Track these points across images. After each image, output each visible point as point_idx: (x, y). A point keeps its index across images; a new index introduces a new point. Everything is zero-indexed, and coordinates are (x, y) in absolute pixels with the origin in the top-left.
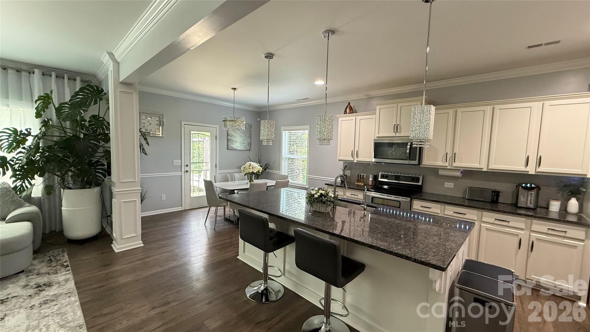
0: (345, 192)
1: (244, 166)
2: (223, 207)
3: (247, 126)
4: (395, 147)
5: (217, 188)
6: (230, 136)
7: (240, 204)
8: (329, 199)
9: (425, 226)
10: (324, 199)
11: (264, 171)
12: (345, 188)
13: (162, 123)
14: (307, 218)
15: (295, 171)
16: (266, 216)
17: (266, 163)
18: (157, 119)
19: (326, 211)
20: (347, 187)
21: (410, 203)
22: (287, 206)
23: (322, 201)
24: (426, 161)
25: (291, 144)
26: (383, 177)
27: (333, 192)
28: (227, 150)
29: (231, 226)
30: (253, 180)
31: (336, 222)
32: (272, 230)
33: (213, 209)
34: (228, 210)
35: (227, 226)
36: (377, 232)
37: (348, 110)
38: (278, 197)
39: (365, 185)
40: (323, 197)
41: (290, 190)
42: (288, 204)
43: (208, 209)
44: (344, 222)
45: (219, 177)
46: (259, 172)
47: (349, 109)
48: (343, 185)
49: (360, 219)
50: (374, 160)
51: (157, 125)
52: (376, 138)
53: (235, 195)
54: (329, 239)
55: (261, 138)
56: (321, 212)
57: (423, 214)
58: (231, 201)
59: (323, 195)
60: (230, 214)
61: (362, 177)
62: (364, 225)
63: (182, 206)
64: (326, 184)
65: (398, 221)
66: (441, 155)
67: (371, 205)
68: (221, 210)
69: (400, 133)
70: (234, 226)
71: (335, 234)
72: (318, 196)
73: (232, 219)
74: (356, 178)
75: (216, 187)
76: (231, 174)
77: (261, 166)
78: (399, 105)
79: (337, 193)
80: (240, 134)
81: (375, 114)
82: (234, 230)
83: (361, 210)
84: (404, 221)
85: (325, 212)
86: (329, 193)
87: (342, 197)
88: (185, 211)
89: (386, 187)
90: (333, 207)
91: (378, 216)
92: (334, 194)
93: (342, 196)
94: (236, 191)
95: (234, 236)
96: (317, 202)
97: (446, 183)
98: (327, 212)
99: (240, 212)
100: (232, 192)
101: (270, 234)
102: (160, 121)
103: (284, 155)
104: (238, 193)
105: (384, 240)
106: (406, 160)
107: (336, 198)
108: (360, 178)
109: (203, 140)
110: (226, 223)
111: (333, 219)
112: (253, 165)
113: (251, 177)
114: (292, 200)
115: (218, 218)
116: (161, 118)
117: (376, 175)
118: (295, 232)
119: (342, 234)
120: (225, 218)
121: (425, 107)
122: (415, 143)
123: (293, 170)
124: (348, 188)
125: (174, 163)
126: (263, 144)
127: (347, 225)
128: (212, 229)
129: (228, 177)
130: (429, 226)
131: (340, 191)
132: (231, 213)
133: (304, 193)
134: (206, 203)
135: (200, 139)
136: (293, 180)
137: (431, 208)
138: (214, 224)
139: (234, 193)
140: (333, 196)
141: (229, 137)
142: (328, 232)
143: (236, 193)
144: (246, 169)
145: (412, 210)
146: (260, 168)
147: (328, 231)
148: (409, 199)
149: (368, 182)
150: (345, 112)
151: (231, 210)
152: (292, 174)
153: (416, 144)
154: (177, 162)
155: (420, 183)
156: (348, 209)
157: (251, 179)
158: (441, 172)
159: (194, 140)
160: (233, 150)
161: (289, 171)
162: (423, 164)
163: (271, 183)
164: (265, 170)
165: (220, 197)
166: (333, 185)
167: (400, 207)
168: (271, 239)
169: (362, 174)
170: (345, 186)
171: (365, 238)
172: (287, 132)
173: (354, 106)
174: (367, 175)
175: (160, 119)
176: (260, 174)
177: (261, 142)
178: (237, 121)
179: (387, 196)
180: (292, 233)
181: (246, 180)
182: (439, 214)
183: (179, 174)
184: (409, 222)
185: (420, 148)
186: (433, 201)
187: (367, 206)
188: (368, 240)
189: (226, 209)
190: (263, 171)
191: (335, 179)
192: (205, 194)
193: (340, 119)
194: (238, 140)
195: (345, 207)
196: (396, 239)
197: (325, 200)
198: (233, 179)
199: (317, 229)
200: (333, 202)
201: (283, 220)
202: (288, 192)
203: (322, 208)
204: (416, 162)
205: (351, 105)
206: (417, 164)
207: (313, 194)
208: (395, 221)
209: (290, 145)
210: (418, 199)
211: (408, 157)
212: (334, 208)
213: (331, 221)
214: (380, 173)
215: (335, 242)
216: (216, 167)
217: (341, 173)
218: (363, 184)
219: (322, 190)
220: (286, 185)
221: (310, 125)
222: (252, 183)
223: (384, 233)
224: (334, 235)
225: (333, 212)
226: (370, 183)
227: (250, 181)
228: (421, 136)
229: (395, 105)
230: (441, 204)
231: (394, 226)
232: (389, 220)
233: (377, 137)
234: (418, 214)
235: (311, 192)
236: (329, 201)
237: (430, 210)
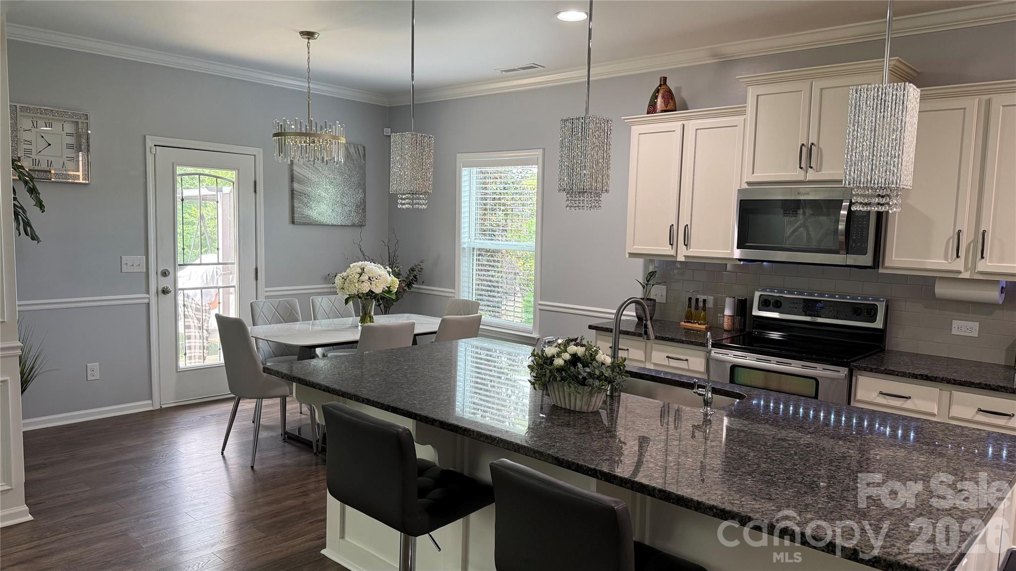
0: (648, 351)
1: (345, 274)
2: (278, 400)
3: (352, 150)
4: (804, 214)
5: (260, 342)
6: (300, 182)
7: (327, 389)
8: (597, 372)
9: (888, 452)
10: (583, 371)
11: (406, 288)
12: (648, 339)
13: (84, 141)
14: (534, 428)
15: (500, 290)
16: (408, 424)
17: (412, 265)
18: (69, 128)
19: (589, 406)
20: (652, 336)
21: (846, 382)
22: (475, 393)
23: (577, 377)
24: (895, 257)
25: (488, 207)
26: (765, 304)
27: (609, 352)
28: (291, 227)
29: (305, 457)
30: (371, 318)
31: (620, 440)
32: (424, 467)
33: (247, 406)
34: (296, 408)
35: (292, 457)
36: (744, 470)
37: (659, 101)
38: (448, 366)
39: (707, 329)
40: (580, 365)
41: (486, 345)
42: (479, 386)
43: (230, 406)
44: (643, 441)
45: (265, 308)
46: (389, 291)
47: (663, 97)
48: (640, 331)
49: (693, 432)
50: (737, 253)
51: (70, 146)
52: (745, 186)
53: (314, 362)
54: (598, 491)
55: (393, 188)
56: (574, 412)
57: (885, 418)
58: (301, 381)
59: (579, 358)
60: (300, 420)
61: (701, 304)
62: (706, 450)
63: (151, 398)
64: (591, 327)
65: (807, 439)
66: (943, 235)
67: (727, 388)
68: (273, 410)
69: (820, 171)
70: (314, 458)
71: (616, 477)
72: (565, 361)
73: (307, 435)
74: (681, 309)
75: (256, 339)
76: (305, 298)
77: (397, 275)
78: (818, 85)
79: (622, 354)
80: (331, 176)
81: (743, 113)
82: (313, 467)
83: (693, 405)
84: (826, 438)
85: (585, 409)
86: (596, 352)
87: (642, 365)
88: (162, 411)
89: (775, 335)
90: (612, 396)
91: (746, 422)
92: (614, 356)
93: (641, 361)
94: (319, 351)
95: (311, 486)
96: (563, 379)
97: (956, 323)
98: (591, 409)
99: (327, 413)
100: (308, 352)
101: (420, 478)
102: (78, 136)
103: (466, 240)
104: (324, 356)
105: (763, 496)
106: (838, 253)
107: (618, 366)
108: (695, 310)
109: (215, 193)
110: (289, 448)
111: (608, 431)
112: (371, 271)
113: (364, 308)
114: (491, 376)
115: (263, 435)
116: (80, 125)
117: (746, 299)
118: (494, 469)
119: (641, 478)
120: (286, 433)
121: (890, 89)
122: (860, 200)
123: (495, 284)
124: (657, 338)
125: (124, 267)
126: (399, 206)
127: (654, 451)
128: (243, 466)
129: (293, 308)
130: (901, 453)
131: (636, 348)
132: (303, 416)
133: (524, 355)
134: (224, 389)
135: (204, 192)
136: (494, 316)
137: (910, 398)
138: (251, 451)
139: (314, 356)
140: (608, 360)
141: (296, 186)
142: (594, 469)
143: (320, 356)
144: (351, 282)
145: (853, 404)
146: (392, 280)
147: (593, 467)
148: (843, 372)
149: (721, 322)
150: (652, 109)
151: (305, 409)
152: (491, 299)
153: (861, 203)
154: (133, 263)
155: (878, 324)
156: (657, 403)
157: (365, 314)
158: (941, 290)
159: (186, 193)
160: (308, 224)
161: (482, 290)
162: (886, 264)
163: (426, 324)
164: (409, 285)
165: (266, 370)
166: (610, 330)
167: (816, 397)
168: (423, 492)
169: (701, 298)
170: (646, 333)
171: (706, 490)
172: (475, 170)
173: (679, 89)
174: (716, 301)
175: (77, 128)
176: (394, 297)
177: (393, 198)
178: (319, 136)
179: (778, 363)
180: (486, 476)
181: (351, 316)
182: (933, 415)
183: (139, 297)
184: (840, 439)
185: (879, 215)
186: (915, 376)
187: (715, 391)
188: (715, 496)
189: (288, 407)
190: (404, 290)
191: (615, 311)
192: (222, 361)
193: (636, 130)
194: (323, 194)
195: (649, 394)
196: (798, 492)
197: (585, 374)
198: (310, 315)
199: (560, 462)
200: (610, 381)
201: (459, 436)
202: (479, 351)
203: (576, 399)
204: (866, 260)
205: (669, 83)
206: (870, 264)
207: (549, 355)
208: (801, 438)
209: (486, 209)
210: (871, 371)
211: (840, 243)
212: (613, 398)
213: (603, 437)
214: (757, 294)
215: (615, 502)
216: (257, 279)
217: (639, 294)
218: (704, 327)
219: (576, 345)
220: (472, 329)
221: (544, 149)
222: (369, 324)
223: (763, 473)
224: (610, 478)
225: (612, 410)
226: (727, 324)
227: (363, 320)
228: (879, 178)
229: (804, 86)
230: (941, 385)
231: (796, 454)
232: (783, 434)
233: (749, 183)
234: (873, 415)
235: (543, 351)
236: (599, 378)
237: (908, 404)
